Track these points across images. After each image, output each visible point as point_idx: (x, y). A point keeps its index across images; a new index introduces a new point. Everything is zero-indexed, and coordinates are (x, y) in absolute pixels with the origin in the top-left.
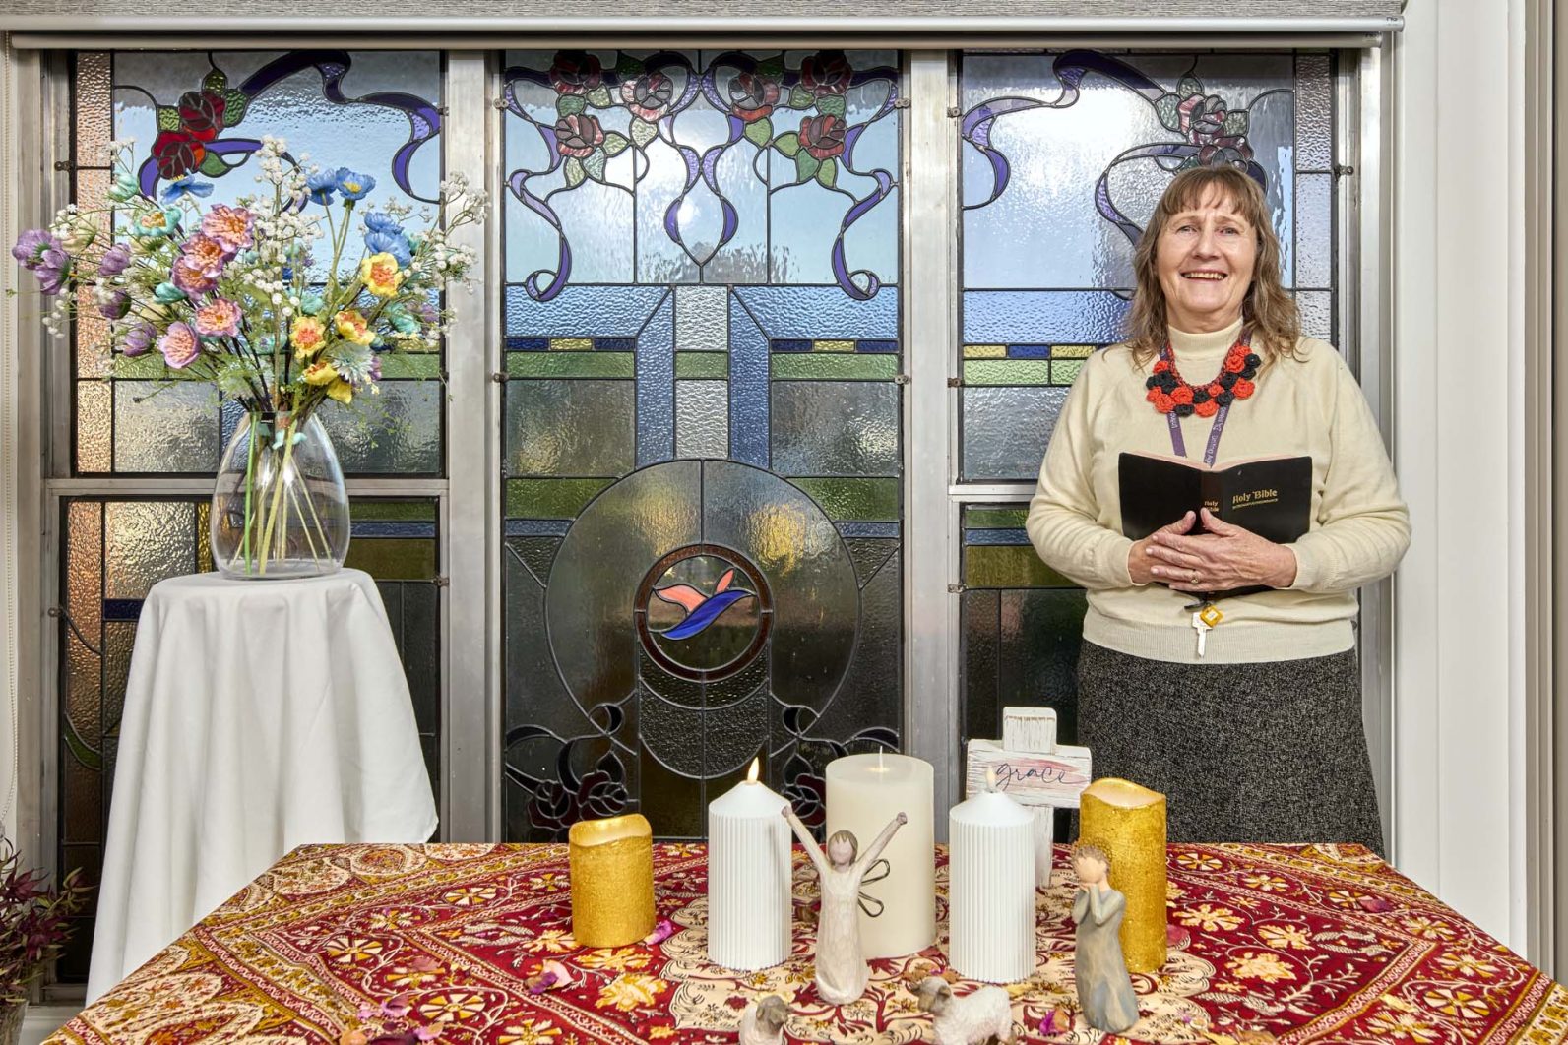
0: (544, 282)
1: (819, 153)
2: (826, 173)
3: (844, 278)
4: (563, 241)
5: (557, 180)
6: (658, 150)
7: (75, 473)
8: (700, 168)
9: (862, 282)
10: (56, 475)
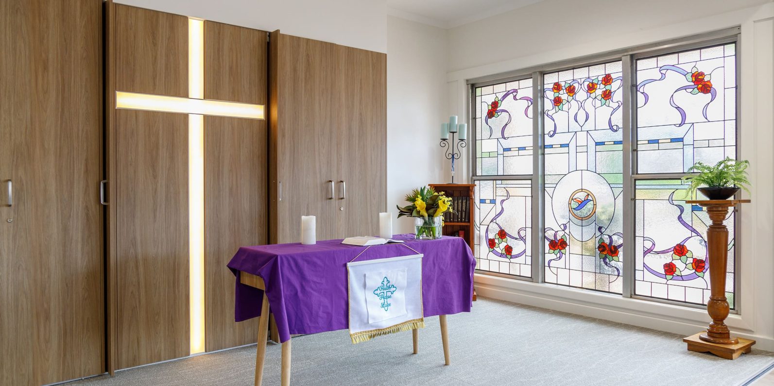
0: (552, 133)
1: (605, 98)
2: (607, 104)
3: (611, 127)
4: (555, 124)
5: (554, 111)
6: (573, 102)
7: (476, 176)
8: (581, 106)
9: (615, 128)
10: (474, 176)
